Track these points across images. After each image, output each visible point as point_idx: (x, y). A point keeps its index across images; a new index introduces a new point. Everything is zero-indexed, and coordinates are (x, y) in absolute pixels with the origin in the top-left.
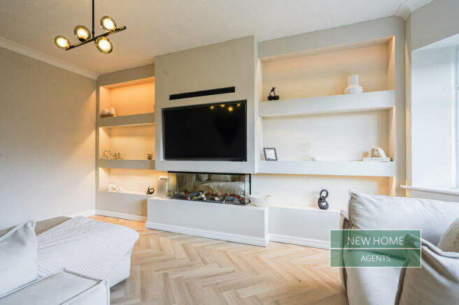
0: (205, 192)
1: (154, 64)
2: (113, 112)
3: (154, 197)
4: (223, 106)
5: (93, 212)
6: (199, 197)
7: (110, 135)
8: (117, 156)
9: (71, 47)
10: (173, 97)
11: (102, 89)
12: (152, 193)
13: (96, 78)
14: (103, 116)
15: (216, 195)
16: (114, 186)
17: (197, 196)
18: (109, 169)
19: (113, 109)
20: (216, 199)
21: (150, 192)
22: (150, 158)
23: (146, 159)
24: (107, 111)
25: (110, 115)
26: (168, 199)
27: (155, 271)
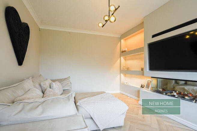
0: (177, 92)
1: (143, 22)
2: (126, 49)
3: (144, 90)
4: (192, 32)
5: (118, 91)
6: (172, 94)
7: (125, 60)
8: (128, 69)
9: (103, 26)
10: (154, 36)
11: (122, 40)
12: (143, 87)
13: (120, 37)
14: (122, 52)
15: (187, 95)
16: (127, 82)
17: (171, 93)
18: (125, 74)
19: (126, 48)
20: (186, 97)
21: (142, 87)
22: (142, 69)
23: (141, 70)
24: (124, 50)
25: (125, 51)
26: (150, 92)
27: (137, 128)
